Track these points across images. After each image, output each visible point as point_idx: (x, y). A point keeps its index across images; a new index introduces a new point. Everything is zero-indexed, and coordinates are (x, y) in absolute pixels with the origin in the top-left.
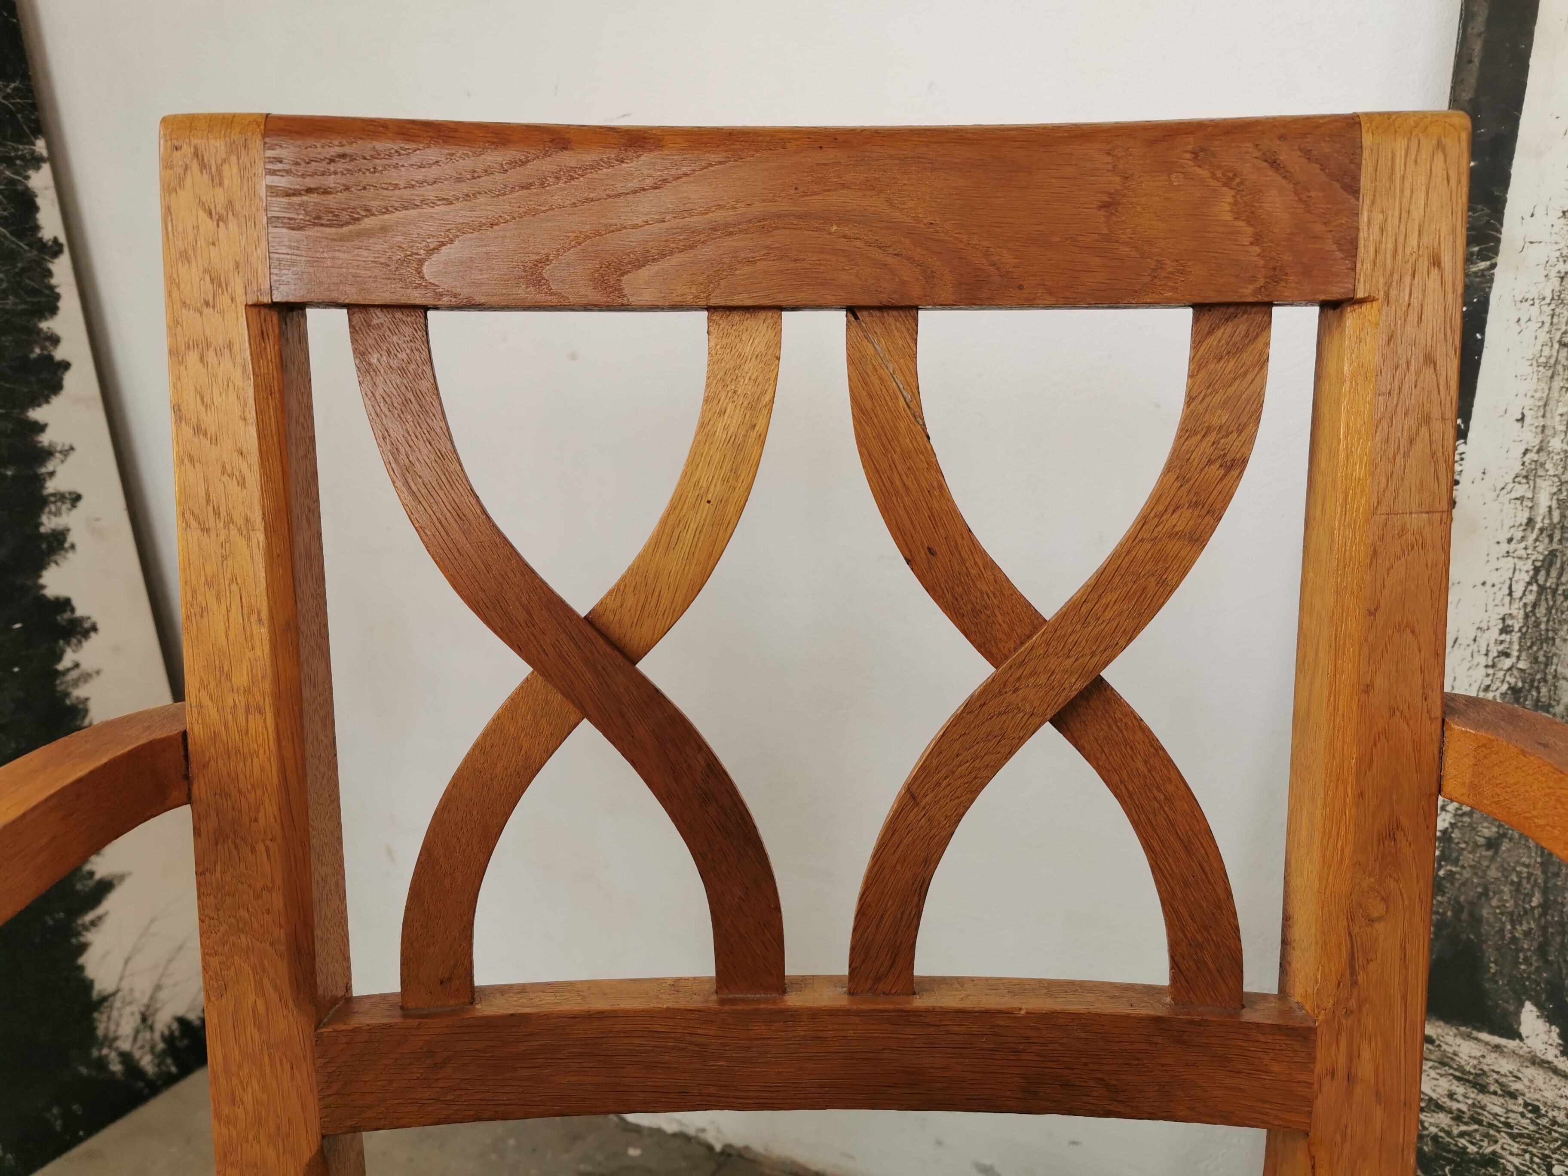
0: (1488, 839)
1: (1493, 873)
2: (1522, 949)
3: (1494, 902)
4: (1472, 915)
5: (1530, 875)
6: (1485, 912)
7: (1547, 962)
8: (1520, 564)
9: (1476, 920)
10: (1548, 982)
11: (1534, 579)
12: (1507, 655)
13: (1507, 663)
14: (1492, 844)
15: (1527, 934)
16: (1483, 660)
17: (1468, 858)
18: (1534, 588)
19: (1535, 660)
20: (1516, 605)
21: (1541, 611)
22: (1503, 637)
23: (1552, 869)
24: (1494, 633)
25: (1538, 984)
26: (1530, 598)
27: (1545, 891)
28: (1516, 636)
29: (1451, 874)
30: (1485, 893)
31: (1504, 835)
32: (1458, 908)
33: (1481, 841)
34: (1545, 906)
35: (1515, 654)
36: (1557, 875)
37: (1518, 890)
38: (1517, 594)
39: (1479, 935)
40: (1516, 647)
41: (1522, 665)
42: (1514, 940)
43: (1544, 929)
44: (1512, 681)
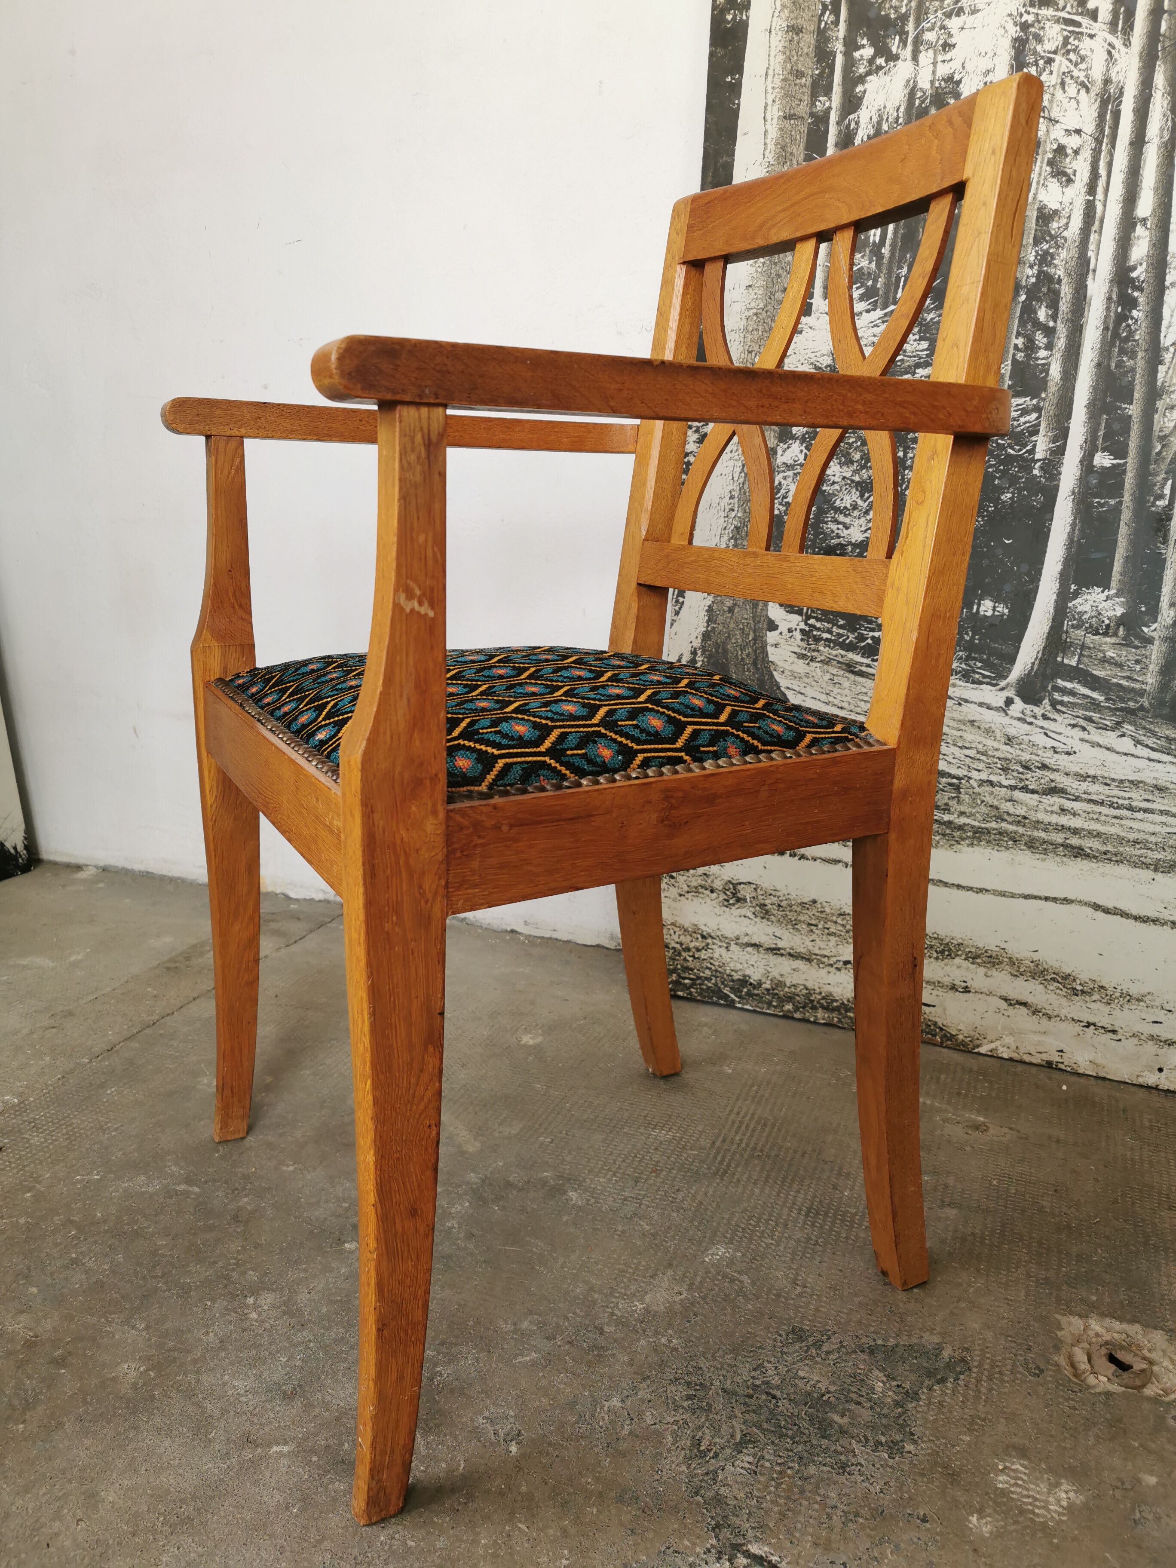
0: (729, 607)
1: (732, 625)
2: (746, 664)
3: (733, 641)
4: (723, 649)
5: (748, 623)
6: (729, 647)
7: (757, 669)
8: (736, 463)
9: (725, 651)
10: (758, 680)
11: (743, 470)
12: (733, 510)
13: (733, 514)
14: (731, 610)
15: (748, 655)
16: (723, 514)
17: (720, 619)
18: (743, 474)
19: (745, 512)
20: (736, 484)
21: (746, 486)
22: (731, 501)
23: (757, 619)
24: (727, 499)
25: (753, 681)
26: (742, 480)
27: (755, 632)
28: (736, 500)
29: (713, 628)
30: (729, 637)
31: (735, 604)
32: (717, 646)
33: (726, 609)
34: (755, 639)
35: (736, 509)
36: (759, 622)
37: (743, 633)
38: (735, 479)
39: (727, 660)
40: (736, 505)
41: (739, 515)
42: (743, 659)
43: (755, 651)
44: (736, 523)
